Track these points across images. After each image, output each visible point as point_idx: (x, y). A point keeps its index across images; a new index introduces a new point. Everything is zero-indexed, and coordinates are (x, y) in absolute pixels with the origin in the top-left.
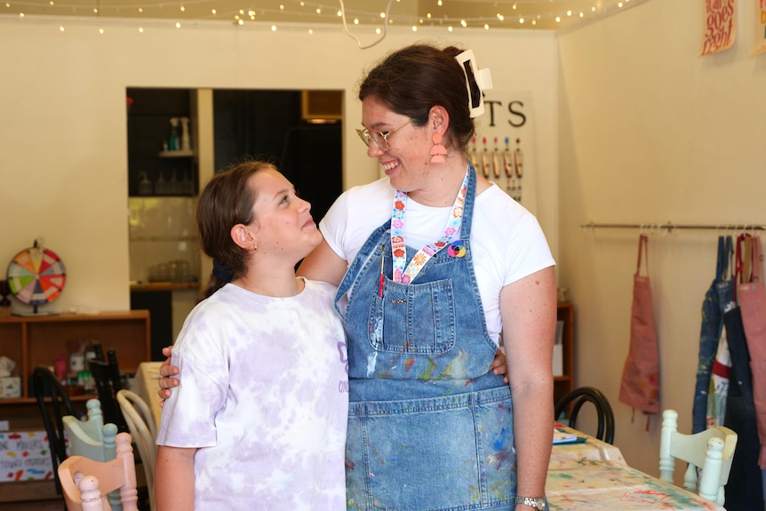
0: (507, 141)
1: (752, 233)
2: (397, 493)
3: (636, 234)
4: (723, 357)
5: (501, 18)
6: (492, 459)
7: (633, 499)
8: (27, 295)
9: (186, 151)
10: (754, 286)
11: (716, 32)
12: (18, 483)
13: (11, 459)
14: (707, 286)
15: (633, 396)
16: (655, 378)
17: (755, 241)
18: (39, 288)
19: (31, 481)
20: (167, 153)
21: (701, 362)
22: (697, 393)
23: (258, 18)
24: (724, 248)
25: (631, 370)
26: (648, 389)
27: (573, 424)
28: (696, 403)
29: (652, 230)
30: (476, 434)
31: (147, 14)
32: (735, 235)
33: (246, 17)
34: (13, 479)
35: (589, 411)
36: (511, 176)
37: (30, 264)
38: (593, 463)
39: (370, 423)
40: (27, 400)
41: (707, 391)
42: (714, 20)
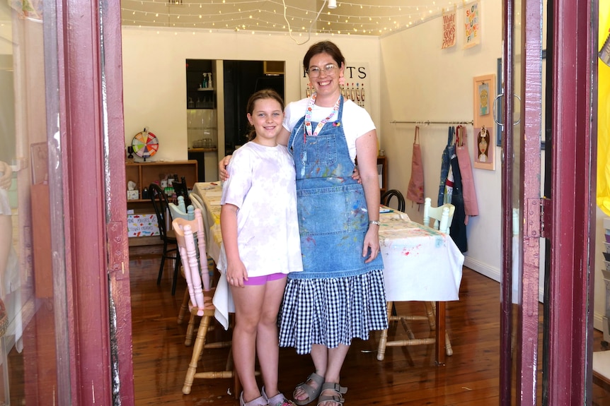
0: (358, 84)
1: (463, 125)
2: (314, 226)
3: (414, 126)
4: (450, 178)
5: (356, 30)
6: (353, 213)
7: (413, 233)
8: (141, 153)
9: (210, 88)
10: (463, 148)
11: (448, 39)
12: (138, 237)
13: (135, 227)
14: (444, 148)
15: (413, 196)
16: (422, 188)
17: (464, 128)
18: (146, 150)
19: (144, 237)
20: (201, 89)
21: (442, 180)
22: (440, 194)
23: (247, 28)
24: (451, 131)
25: (412, 185)
26: (419, 193)
27: (387, 205)
28: (439, 198)
29: (421, 124)
30: (346, 202)
31: (196, 27)
32: (456, 126)
33: (241, 28)
34: (136, 236)
35: (394, 199)
36: (360, 99)
37: (143, 139)
38: (396, 220)
39: (303, 198)
40: (141, 200)
41: (444, 192)
42: (447, 34)
